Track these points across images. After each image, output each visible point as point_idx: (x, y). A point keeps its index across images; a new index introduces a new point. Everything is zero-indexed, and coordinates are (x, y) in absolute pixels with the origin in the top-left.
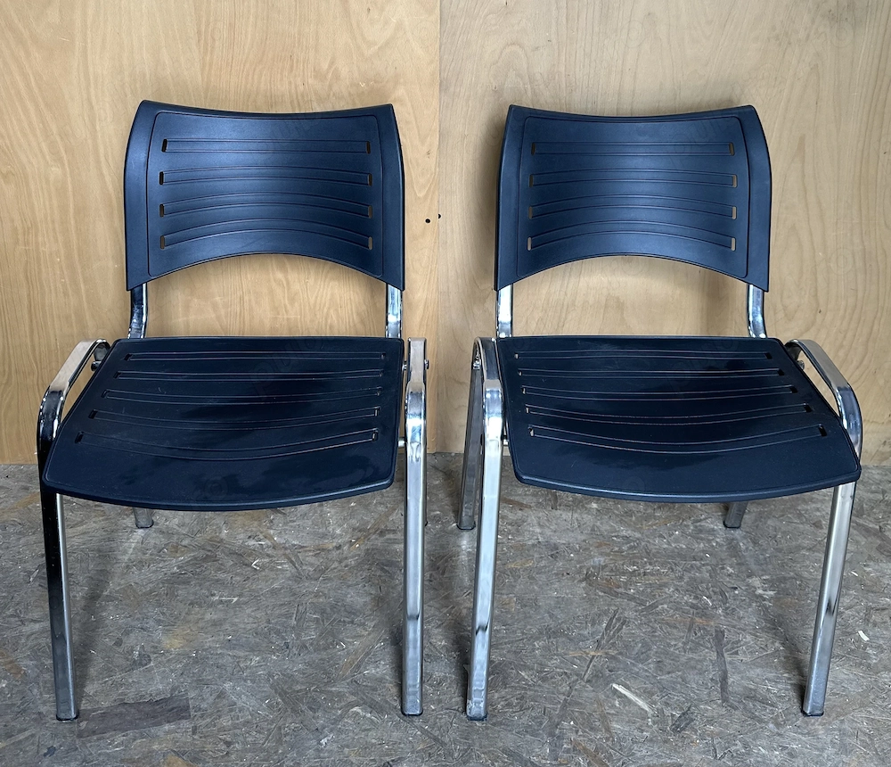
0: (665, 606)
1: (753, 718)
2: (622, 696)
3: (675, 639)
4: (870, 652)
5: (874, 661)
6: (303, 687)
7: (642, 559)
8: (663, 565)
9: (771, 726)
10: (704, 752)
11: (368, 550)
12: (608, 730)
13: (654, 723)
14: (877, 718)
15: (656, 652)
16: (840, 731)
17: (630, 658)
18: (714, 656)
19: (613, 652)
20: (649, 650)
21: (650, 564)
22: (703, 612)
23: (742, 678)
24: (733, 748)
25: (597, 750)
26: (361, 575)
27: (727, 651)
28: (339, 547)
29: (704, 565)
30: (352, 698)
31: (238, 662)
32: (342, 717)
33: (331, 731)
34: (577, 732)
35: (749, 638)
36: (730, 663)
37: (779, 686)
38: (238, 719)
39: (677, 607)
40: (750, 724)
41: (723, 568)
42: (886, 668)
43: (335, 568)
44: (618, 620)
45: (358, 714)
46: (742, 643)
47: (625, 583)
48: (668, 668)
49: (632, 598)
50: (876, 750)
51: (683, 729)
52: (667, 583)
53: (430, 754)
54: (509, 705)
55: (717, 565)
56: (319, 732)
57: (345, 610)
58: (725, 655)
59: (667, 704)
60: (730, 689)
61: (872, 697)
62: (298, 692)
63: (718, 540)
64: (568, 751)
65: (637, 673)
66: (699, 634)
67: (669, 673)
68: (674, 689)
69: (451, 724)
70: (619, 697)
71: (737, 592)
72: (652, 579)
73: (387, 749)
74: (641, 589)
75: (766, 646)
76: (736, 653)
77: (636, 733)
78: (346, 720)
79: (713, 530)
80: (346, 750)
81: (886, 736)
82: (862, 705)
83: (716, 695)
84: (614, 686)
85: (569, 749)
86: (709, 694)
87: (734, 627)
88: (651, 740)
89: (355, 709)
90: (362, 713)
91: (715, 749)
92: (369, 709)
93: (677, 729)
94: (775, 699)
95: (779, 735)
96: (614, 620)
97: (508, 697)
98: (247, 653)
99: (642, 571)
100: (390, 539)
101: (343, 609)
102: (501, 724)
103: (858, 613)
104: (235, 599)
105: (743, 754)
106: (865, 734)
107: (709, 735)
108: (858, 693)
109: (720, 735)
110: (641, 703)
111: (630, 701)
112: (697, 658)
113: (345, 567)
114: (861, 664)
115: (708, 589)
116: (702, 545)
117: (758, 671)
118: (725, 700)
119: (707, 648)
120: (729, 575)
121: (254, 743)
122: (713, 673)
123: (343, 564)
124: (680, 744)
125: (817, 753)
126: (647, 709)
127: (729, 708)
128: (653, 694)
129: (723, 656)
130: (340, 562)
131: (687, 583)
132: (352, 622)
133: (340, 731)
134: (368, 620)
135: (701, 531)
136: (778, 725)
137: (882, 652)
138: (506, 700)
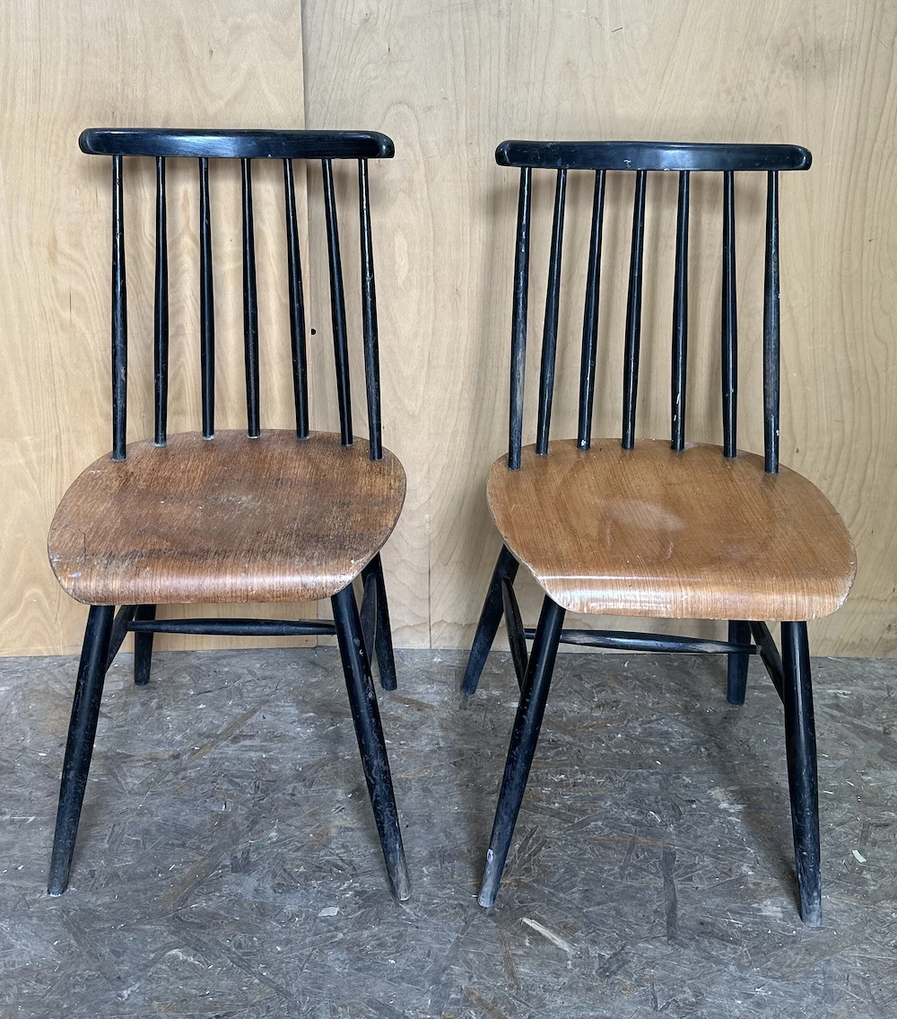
0: (600, 823)
1: (709, 958)
2: (534, 933)
3: (610, 863)
4: (868, 876)
5: (872, 888)
6: (107, 925)
7: (572, 766)
8: (599, 773)
9: (732, 968)
10: (640, 1002)
11: (215, 759)
12: (512, 974)
13: (575, 966)
14: (875, 957)
15: (584, 879)
16: (824, 974)
17: (547, 886)
18: (660, 883)
19: (525, 879)
20: (575, 876)
21: (583, 772)
22: (649, 829)
23: (696, 909)
24: (679, 997)
25: (494, 1001)
26: (202, 789)
27: (678, 876)
28: (176, 756)
29: (652, 774)
30: (171, 939)
31: (24, 895)
32: (155, 961)
33: (138, 979)
34: (470, 978)
35: (707, 861)
36: (681, 891)
37: (745, 919)
38: (13, 966)
39: (613, 823)
40: (703, 967)
41: (678, 778)
42: (888, 897)
43: (168, 781)
44: (537, 840)
45: (176, 957)
46: (698, 867)
47: (549, 797)
48: (598, 899)
49: (557, 814)
50: (872, 998)
51: (614, 973)
52: (602, 795)
53: (269, 1007)
54: (381, 945)
55: (670, 774)
56: (120, 981)
57: (176, 831)
58: (675, 881)
59: (594, 942)
60: (680, 923)
61: (868, 931)
62: (99, 931)
63: (672, 744)
64: (457, 1002)
65: (557, 905)
66: (642, 857)
67: (599, 904)
68: (603, 923)
69: (302, 969)
70: (529, 934)
71: (694, 806)
72: (584, 791)
73: (210, 1002)
74: (569, 803)
75: (730, 870)
76: (690, 879)
77: (549, 978)
78: (160, 966)
79: (667, 733)
80: (155, 1003)
81: (887, 980)
82: (856, 941)
83: (661, 931)
84: (525, 920)
85: (458, 1000)
86: (651, 930)
87: (689, 848)
88: (570, 987)
89: (174, 952)
90: (182, 957)
91: (655, 998)
92: (193, 952)
93: (605, 972)
94: (738, 935)
95: (742, 979)
96: (531, 841)
97: (381, 935)
98: (38, 884)
99: (571, 781)
100: (245, 746)
101: (173, 829)
102: (369, 968)
103: (853, 830)
104: (31, 819)
105: (692, 1004)
106: (858, 977)
107: (647, 981)
108: (851, 927)
109: (662, 980)
110: (559, 941)
111: (544, 939)
112: (638, 885)
113: (182, 779)
114: (855, 891)
115: (657, 802)
116: (651, 750)
117: (718, 900)
118: (671, 937)
119: (652, 874)
120: (686, 786)
121: (31, 996)
122: (659, 903)
123: (180, 776)
124: (608, 992)
125: (793, 1002)
126: (567, 949)
127: (677, 947)
128: (576, 930)
129: (672, 882)
130: (176, 774)
131: (630, 796)
132: (183, 845)
133: (150, 980)
134: (204, 842)
135: (651, 734)
136: (740, 967)
137: (883, 877)
138: (378, 939)
